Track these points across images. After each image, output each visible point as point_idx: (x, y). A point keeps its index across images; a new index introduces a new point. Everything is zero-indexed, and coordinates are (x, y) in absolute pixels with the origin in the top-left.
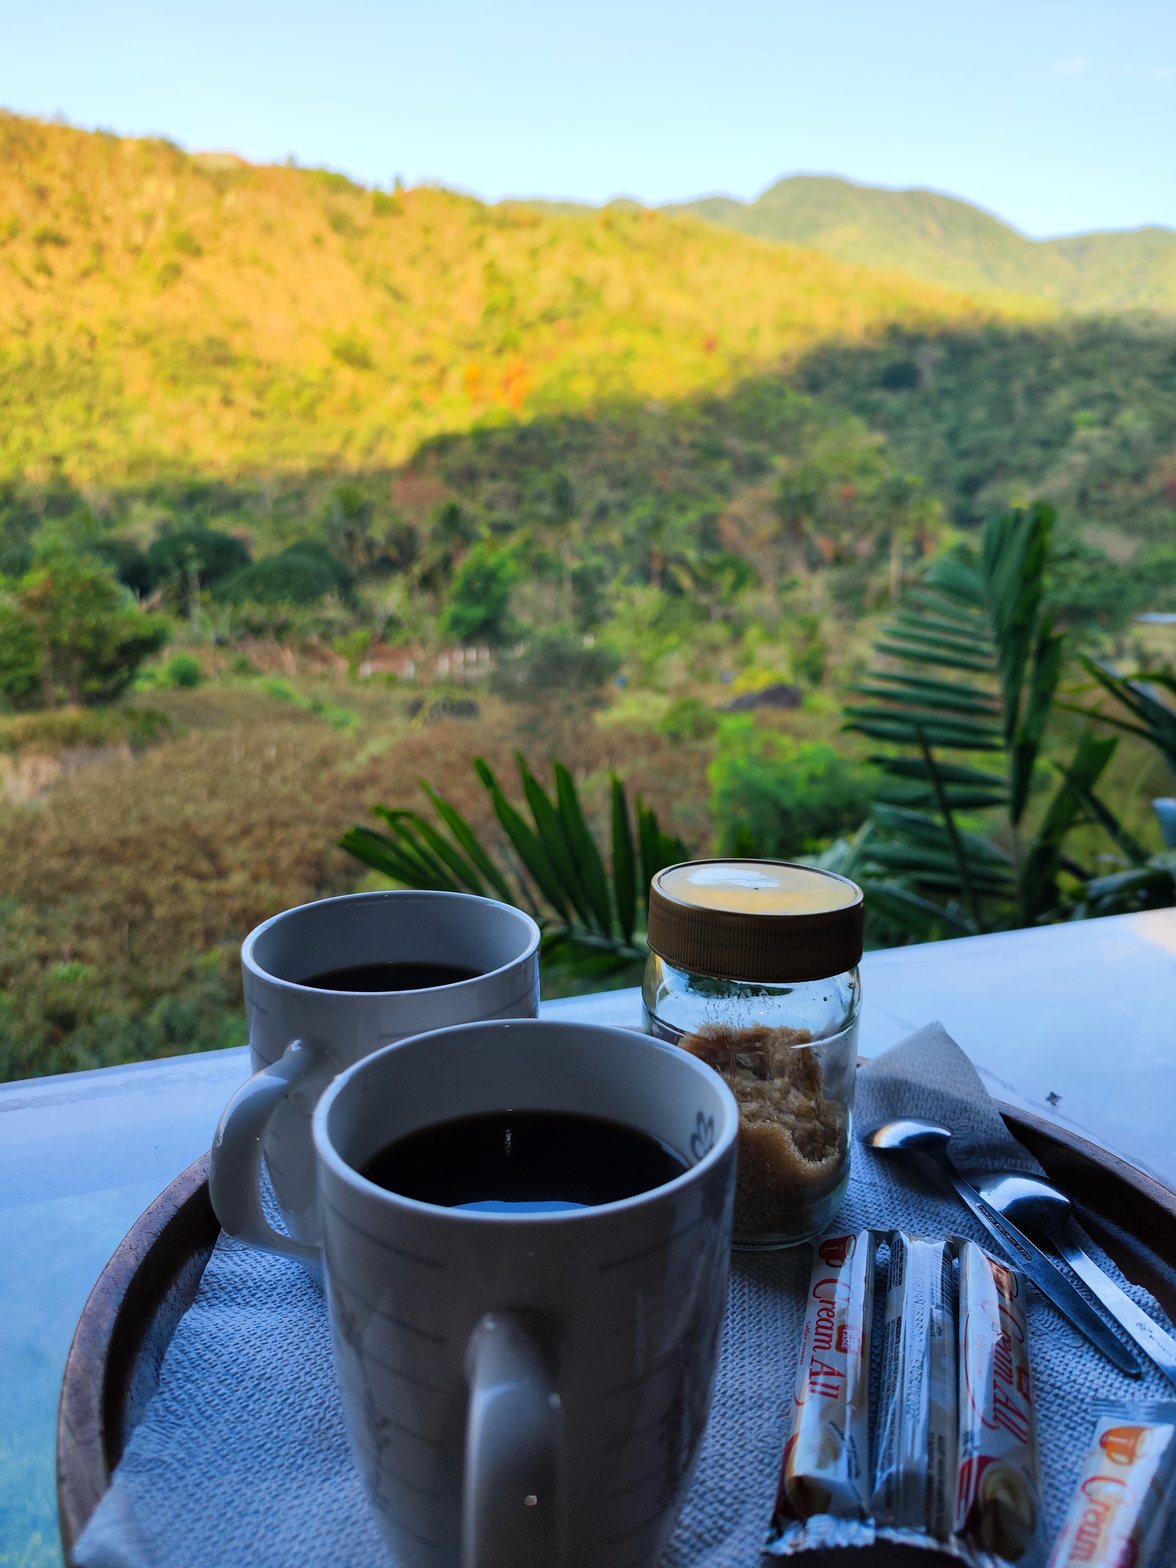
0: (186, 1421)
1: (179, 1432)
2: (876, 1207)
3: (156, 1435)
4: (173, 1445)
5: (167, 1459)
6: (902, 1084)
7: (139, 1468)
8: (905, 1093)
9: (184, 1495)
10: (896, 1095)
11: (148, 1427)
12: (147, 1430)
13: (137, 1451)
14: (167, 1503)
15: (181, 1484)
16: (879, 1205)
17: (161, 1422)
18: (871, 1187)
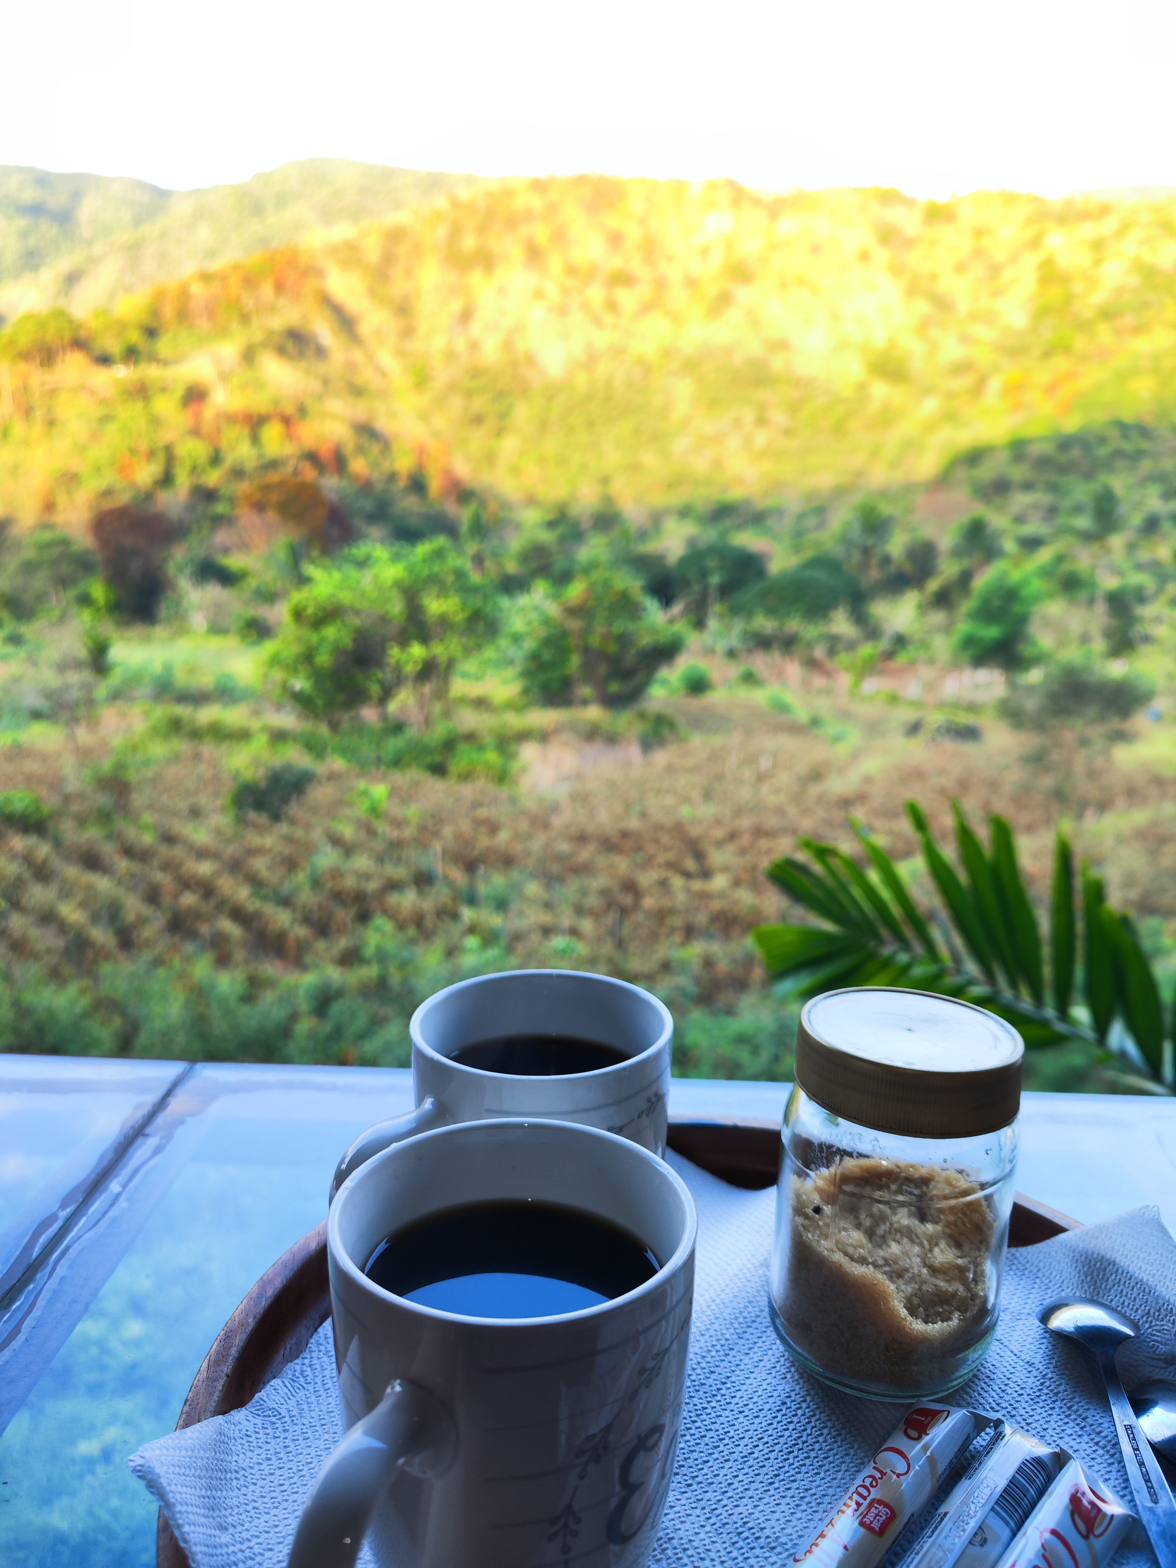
0: (310, 1387)
1: (302, 1393)
2: (1018, 1388)
3: (285, 1390)
4: (293, 1402)
5: (284, 1412)
6: (1109, 1265)
7: (260, 1412)
8: (1112, 1274)
9: (282, 1444)
10: (1102, 1273)
11: (283, 1382)
12: (281, 1384)
13: (265, 1398)
14: (265, 1446)
15: (282, 1436)
16: (1022, 1388)
17: (293, 1380)
18: (1027, 1366)
